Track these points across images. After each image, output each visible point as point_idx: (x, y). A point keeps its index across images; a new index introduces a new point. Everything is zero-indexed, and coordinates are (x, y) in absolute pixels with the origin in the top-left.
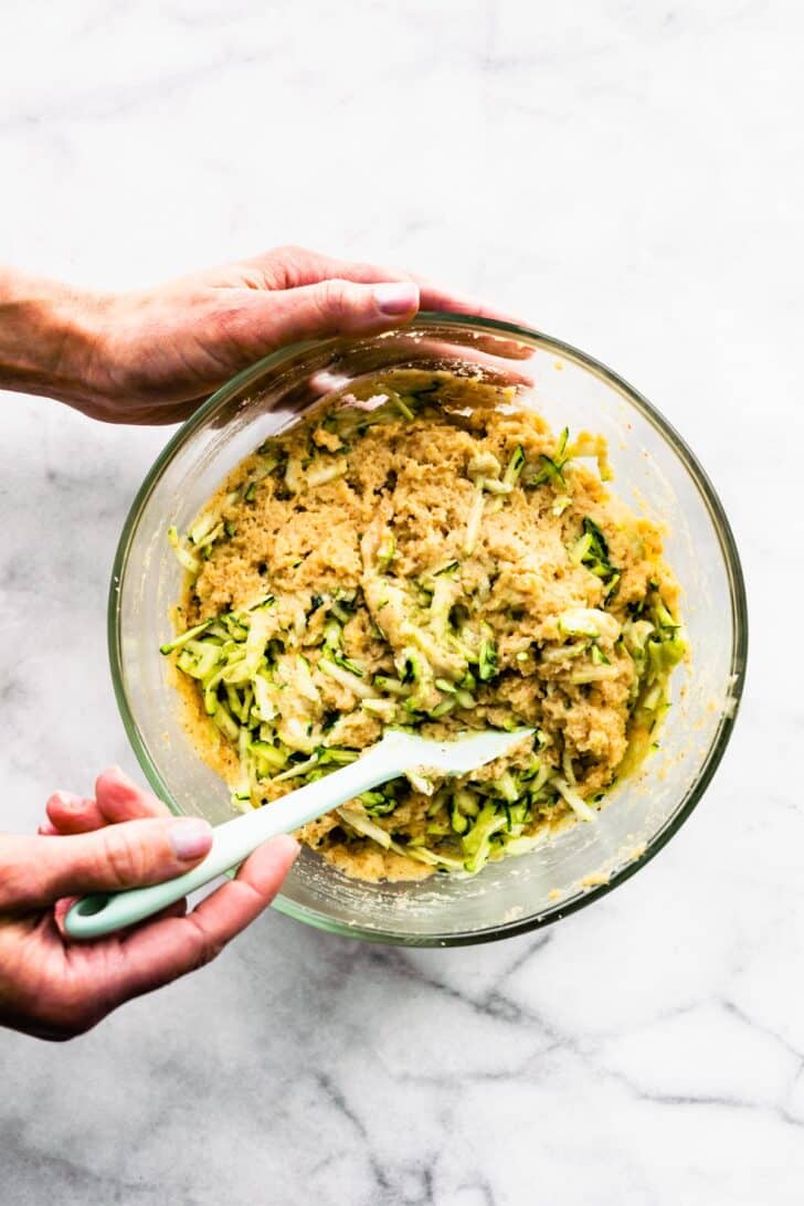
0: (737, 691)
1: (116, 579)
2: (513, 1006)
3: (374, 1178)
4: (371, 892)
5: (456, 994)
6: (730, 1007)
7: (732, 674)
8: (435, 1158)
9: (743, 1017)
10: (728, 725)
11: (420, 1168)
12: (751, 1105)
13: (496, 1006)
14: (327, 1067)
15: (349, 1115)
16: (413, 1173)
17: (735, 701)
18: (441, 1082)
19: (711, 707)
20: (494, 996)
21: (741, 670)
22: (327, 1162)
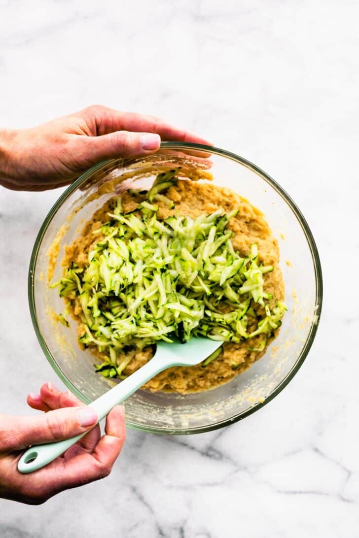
0: (319, 312)
1: (31, 271)
2: (219, 453)
3: (158, 532)
4: (154, 407)
5: (193, 448)
6: (316, 450)
7: (316, 305)
8: (185, 522)
9: (322, 454)
10: (315, 328)
11: (179, 527)
12: (327, 494)
13: (211, 453)
14: (135, 483)
15: (146, 504)
16: (175, 529)
17: (318, 317)
18: (187, 488)
19: (307, 319)
20: (210, 448)
21: (320, 302)
22: (136, 526)
